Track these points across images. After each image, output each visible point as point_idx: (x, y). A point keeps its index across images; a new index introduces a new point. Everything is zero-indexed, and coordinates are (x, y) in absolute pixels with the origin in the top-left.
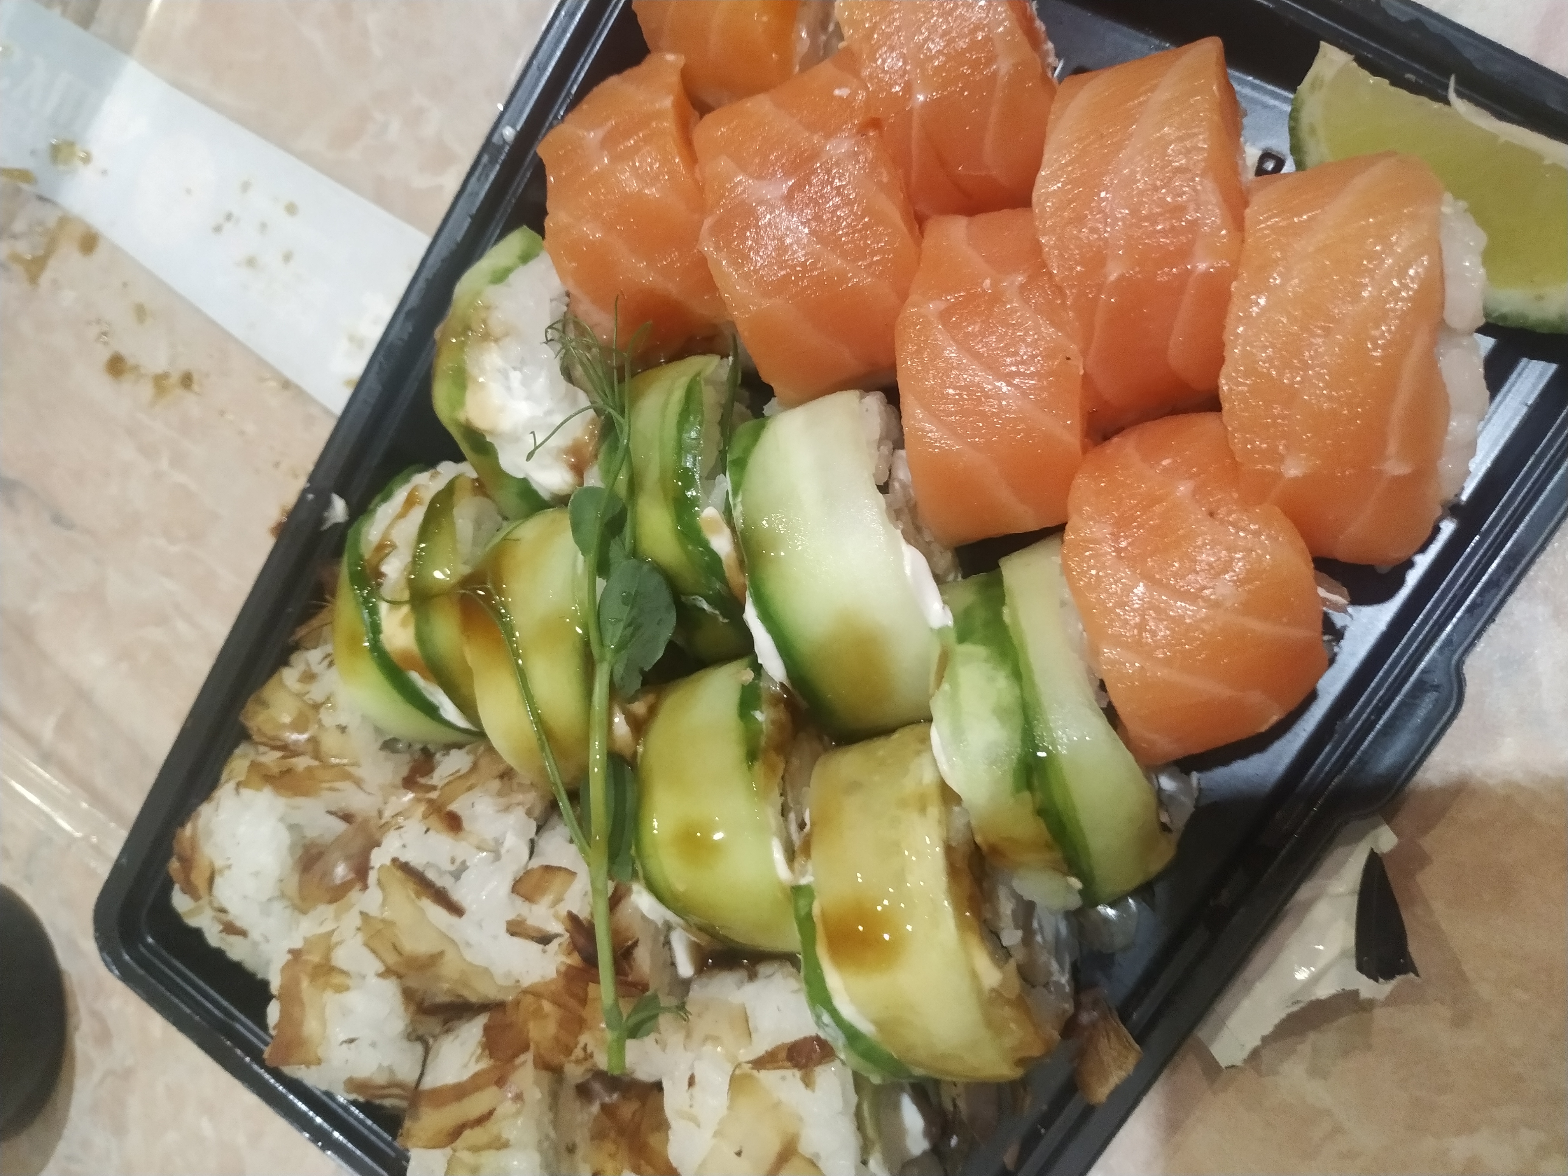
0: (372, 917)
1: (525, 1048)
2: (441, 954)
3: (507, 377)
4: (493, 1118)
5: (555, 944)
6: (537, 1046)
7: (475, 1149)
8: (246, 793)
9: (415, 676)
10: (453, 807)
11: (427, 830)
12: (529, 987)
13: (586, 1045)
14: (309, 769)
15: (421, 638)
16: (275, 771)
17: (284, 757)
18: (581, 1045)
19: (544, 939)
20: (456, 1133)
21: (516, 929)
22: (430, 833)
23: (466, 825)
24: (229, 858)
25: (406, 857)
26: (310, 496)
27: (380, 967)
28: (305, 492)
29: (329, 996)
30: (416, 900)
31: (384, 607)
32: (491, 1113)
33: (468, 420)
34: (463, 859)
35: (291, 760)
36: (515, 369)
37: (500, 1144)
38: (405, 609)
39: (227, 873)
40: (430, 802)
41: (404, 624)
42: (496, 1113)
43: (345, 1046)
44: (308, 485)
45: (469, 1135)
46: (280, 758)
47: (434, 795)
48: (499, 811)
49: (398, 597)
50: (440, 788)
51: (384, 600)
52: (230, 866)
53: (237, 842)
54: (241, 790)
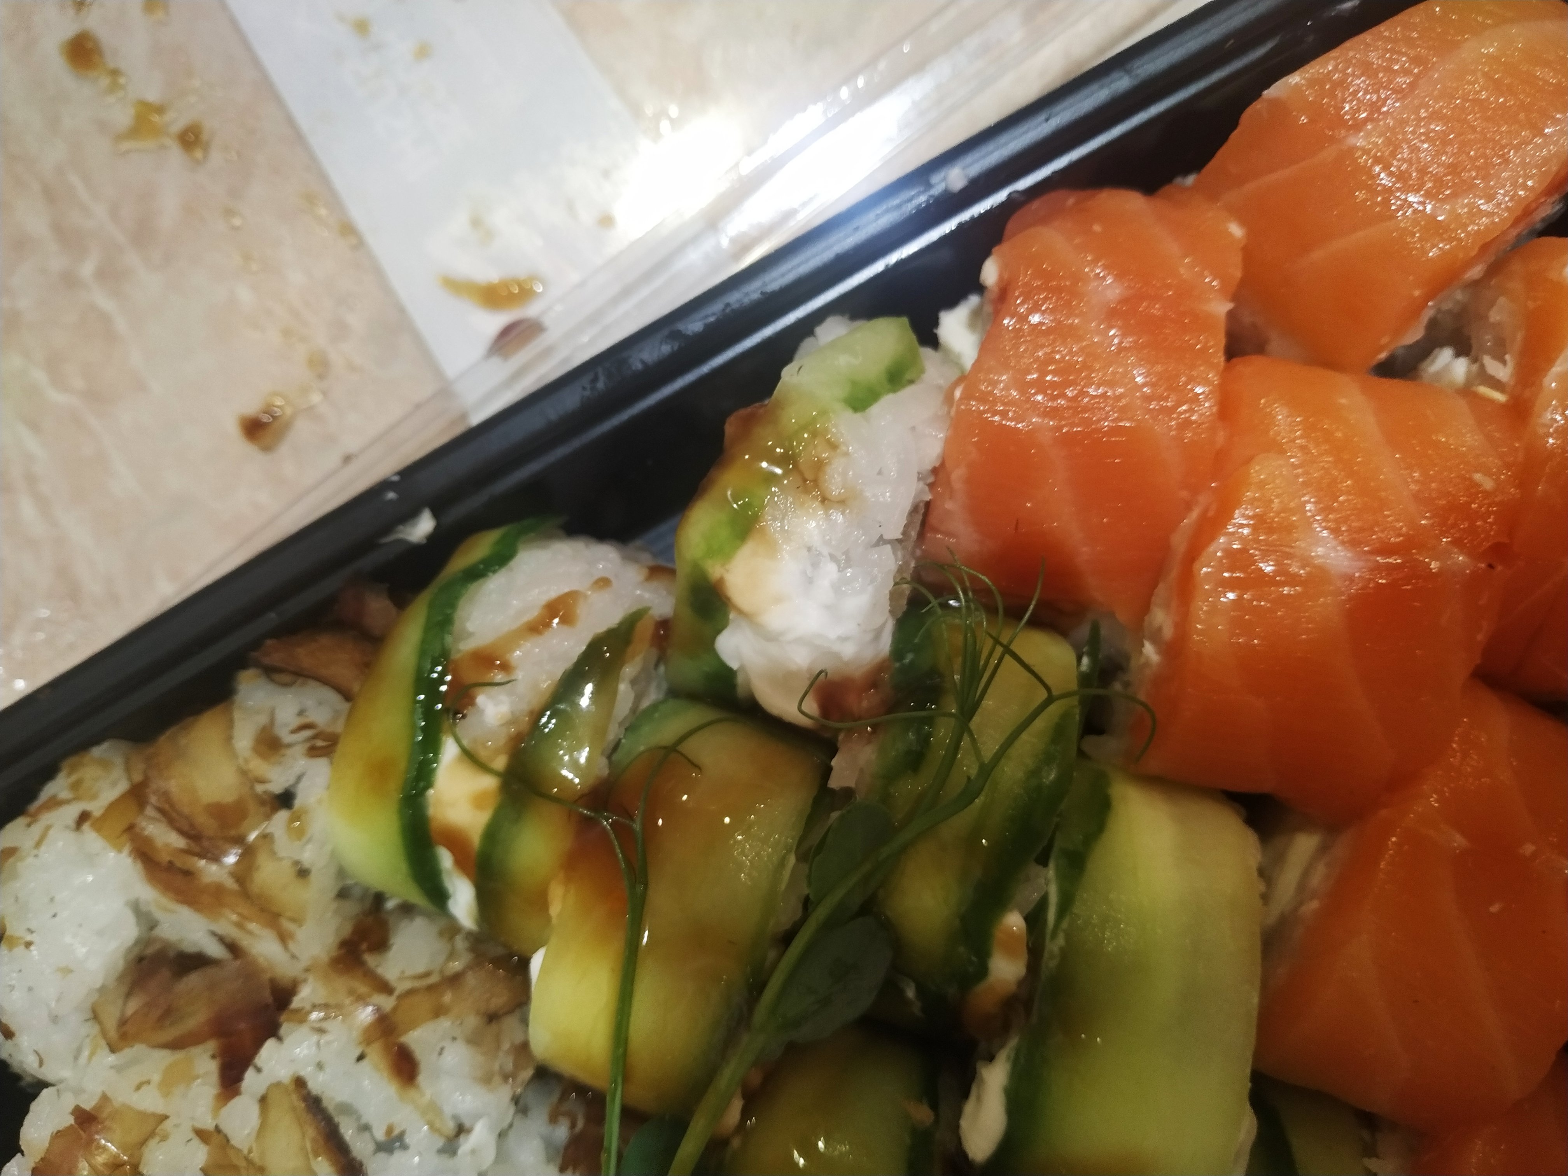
0: (233, 1147)
3: (815, 565)
8: (90, 837)
9: (446, 859)
10: (410, 1037)
11: (361, 1058)
14: (218, 884)
15: (492, 834)
16: (165, 858)
17: (187, 852)
22: (365, 1063)
23: (423, 1077)
24: (31, 931)
25: (317, 1084)
26: (391, 495)
28: (384, 486)
30: (311, 1156)
31: (449, 750)
33: (721, 581)
34: (402, 1129)
36: (833, 557)
38: (489, 783)
39: (20, 950)
40: (381, 1012)
41: (478, 801)
44: (396, 478)
46: (179, 846)
49: (483, 754)
50: (397, 993)
51: (458, 741)
52: (28, 944)
53: (54, 916)
54: (86, 827)
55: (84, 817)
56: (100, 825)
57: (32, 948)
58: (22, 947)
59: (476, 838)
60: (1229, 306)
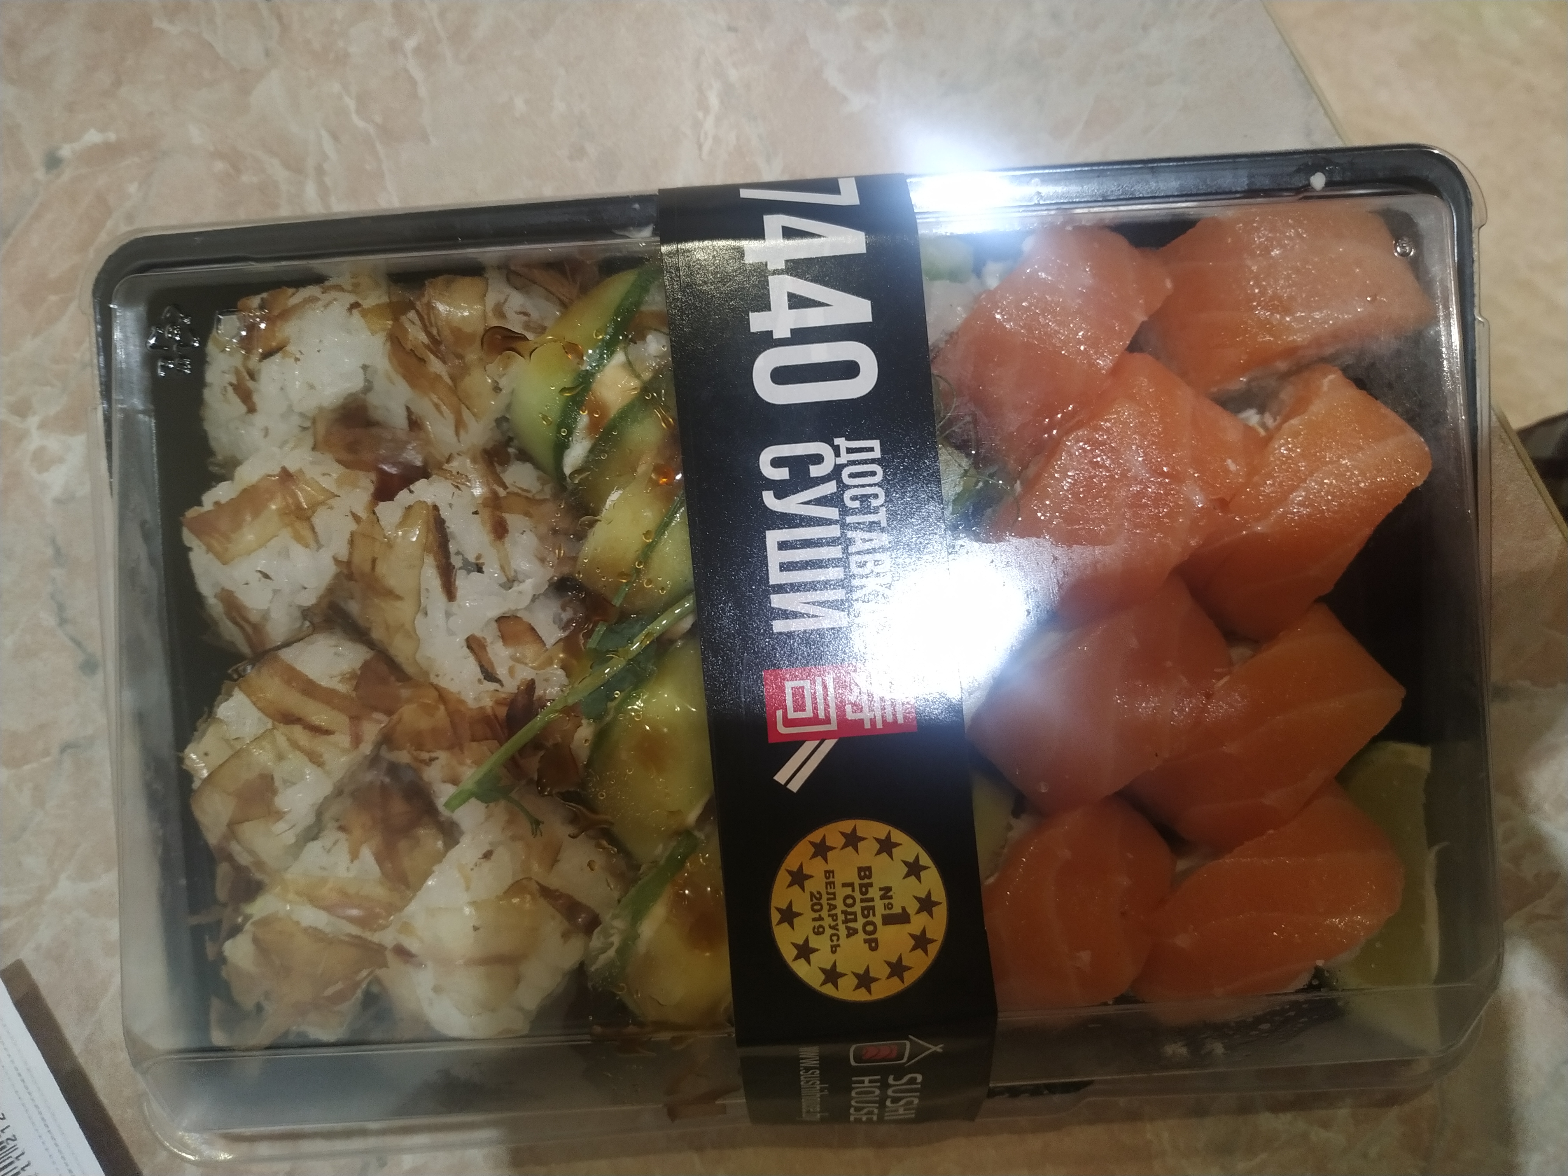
0: (378, 524)
1: (389, 713)
2: (399, 598)
4: (326, 737)
5: (493, 686)
6: (399, 721)
7: (295, 745)
8: (356, 319)
9: (583, 419)
10: (508, 517)
11: (476, 513)
12: (443, 688)
13: (437, 758)
14: (438, 377)
15: (627, 413)
16: (409, 345)
17: (426, 347)
18: (434, 755)
19: (489, 675)
20: (288, 718)
21: (474, 645)
22: (477, 517)
23: (507, 540)
25: (445, 514)
27: (344, 555)
29: (286, 535)
30: (425, 551)
31: (619, 357)
32: (328, 732)
34: (484, 562)
35: (429, 354)
37: (315, 759)
38: (634, 383)
40: (495, 494)
41: (624, 391)
42: (331, 738)
43: (259, 575)
45: (298, 732)
46: (423, 343)
47: (502, 492)
48: (536, 556)
49: (637, 367)
50: (508, 490)
51: (626, 354)
52: (297, 360)
53: (319, 351)
54: (355, 311)
55: (355, 306)
56: (365, 313)
57: (298, 362)
58: (293, 360)
59: (613, 412)
60: (1145, 318)
